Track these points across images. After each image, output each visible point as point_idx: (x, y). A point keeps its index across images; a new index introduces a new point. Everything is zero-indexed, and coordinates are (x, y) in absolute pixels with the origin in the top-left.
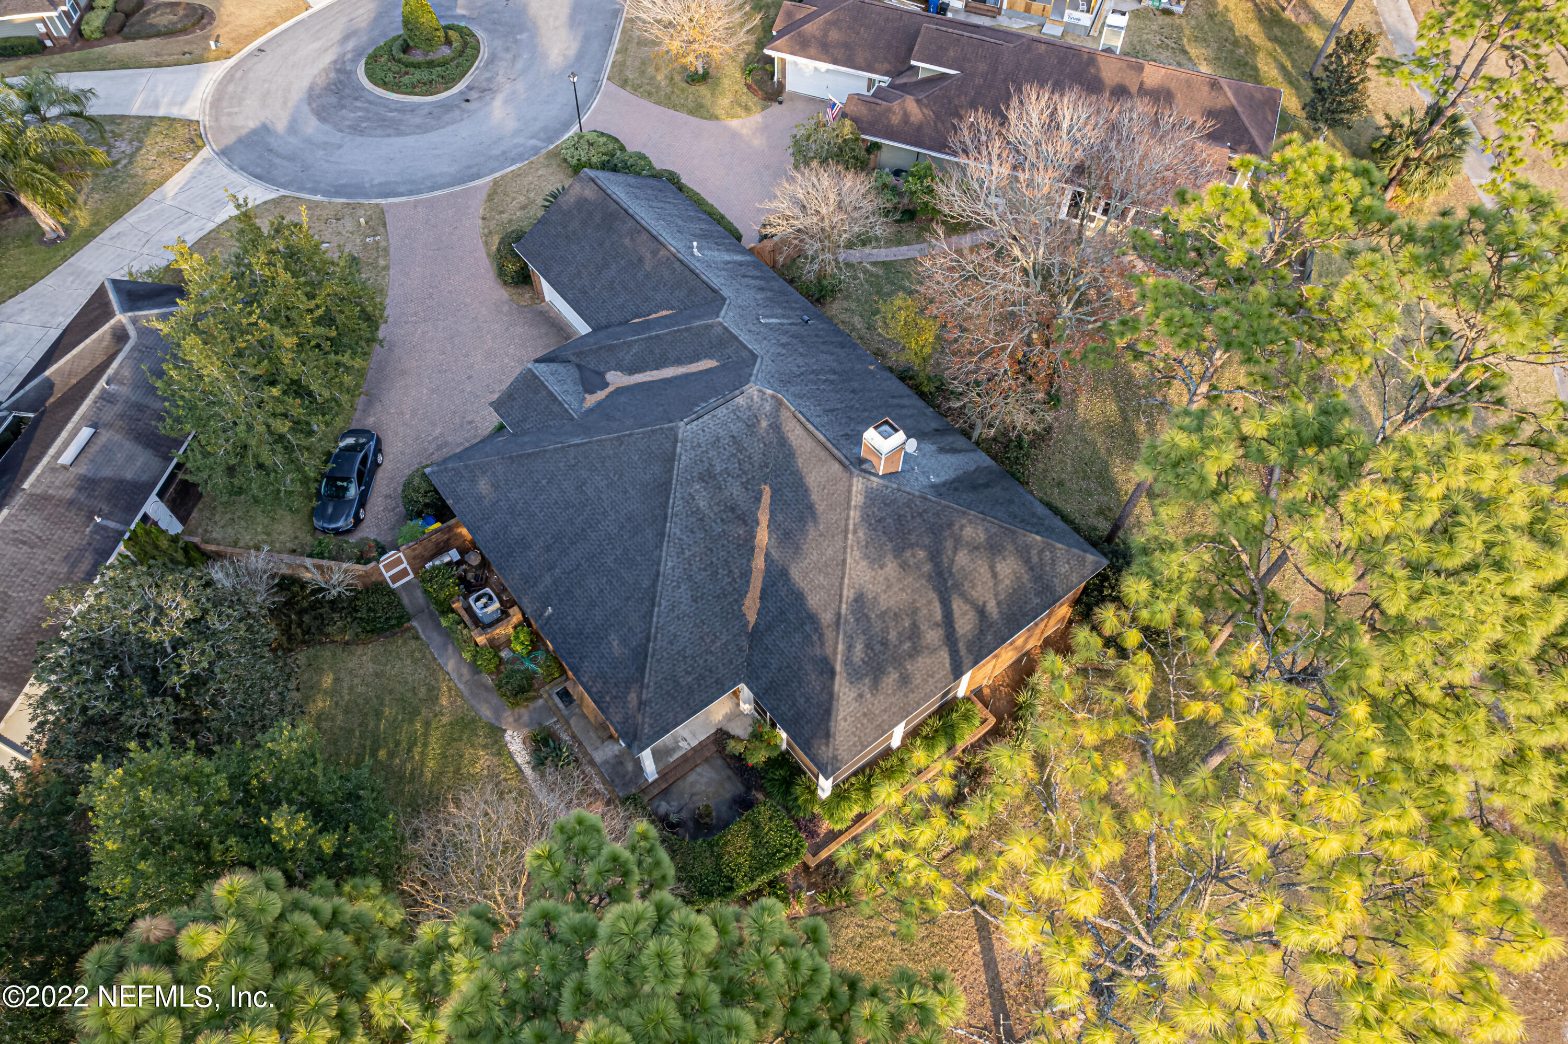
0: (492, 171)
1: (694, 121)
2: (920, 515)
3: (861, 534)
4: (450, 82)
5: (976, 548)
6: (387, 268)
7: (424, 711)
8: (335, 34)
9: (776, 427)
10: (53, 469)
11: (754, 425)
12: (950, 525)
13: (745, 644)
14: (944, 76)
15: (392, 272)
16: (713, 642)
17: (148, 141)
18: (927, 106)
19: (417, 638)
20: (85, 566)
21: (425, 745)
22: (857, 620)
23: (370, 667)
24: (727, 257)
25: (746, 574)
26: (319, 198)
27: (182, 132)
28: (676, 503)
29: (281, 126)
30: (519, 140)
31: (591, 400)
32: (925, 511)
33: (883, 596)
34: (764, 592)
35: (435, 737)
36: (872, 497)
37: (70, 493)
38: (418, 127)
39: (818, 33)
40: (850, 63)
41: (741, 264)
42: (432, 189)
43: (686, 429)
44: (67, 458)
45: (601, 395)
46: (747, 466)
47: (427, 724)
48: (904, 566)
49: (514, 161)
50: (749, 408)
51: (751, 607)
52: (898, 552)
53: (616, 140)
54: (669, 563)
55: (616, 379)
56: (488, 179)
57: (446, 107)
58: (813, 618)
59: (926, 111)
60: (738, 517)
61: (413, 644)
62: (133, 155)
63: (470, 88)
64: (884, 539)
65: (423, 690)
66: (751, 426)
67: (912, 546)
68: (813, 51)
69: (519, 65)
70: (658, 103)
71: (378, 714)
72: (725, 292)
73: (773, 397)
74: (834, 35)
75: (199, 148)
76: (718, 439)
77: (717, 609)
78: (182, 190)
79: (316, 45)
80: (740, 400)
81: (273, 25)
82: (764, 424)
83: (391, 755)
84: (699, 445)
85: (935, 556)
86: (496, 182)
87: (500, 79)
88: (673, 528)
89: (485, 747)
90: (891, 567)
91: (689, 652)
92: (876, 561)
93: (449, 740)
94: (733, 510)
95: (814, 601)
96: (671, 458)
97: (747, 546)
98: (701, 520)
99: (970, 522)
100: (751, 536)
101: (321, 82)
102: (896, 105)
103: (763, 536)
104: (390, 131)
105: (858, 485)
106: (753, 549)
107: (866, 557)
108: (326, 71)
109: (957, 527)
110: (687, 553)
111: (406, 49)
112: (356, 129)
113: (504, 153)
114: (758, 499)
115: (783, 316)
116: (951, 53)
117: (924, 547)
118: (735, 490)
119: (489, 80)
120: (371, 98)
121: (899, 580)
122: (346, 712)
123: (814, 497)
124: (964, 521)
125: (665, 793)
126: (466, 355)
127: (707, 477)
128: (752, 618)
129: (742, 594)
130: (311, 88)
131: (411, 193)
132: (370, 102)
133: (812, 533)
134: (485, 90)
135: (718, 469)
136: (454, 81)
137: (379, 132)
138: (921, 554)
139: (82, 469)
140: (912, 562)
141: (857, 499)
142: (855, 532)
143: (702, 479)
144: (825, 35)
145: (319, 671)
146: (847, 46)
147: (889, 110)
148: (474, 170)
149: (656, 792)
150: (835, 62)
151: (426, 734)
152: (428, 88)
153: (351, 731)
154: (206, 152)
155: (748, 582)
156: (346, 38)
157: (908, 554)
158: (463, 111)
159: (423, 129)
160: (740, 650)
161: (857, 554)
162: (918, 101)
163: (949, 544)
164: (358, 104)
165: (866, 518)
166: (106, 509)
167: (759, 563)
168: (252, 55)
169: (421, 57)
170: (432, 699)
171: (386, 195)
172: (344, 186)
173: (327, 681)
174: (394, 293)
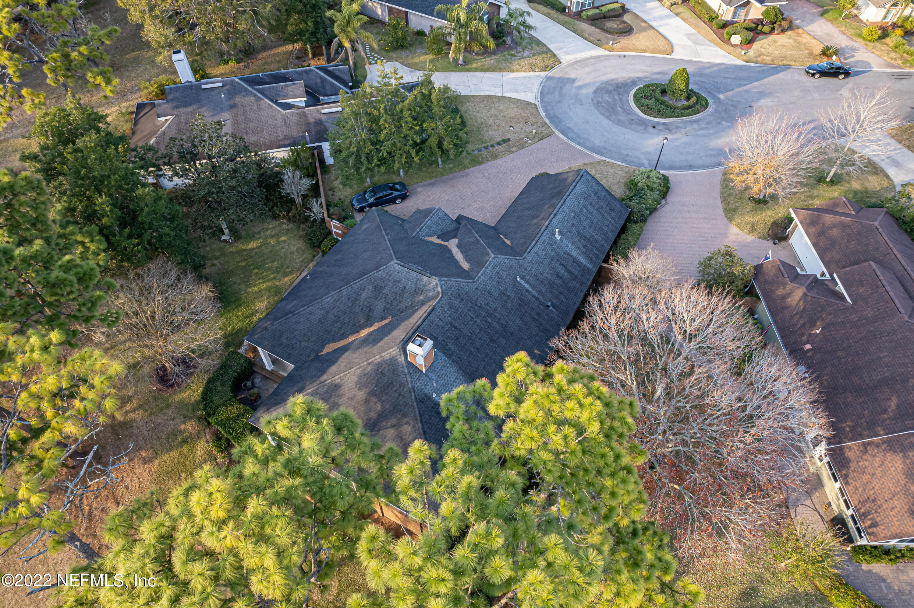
0: (609, 158)
1: (721, 212)
2: (400, 395)
3: (370, 368)
4: (660, 114)
5: (401, 439)
6: (513, 152)
7: (280, 275)
8: (658, 69)
9: (423, 303)
10: (318, 111)
11: (417, 293)
12: (405, 415)
13: (312, 356)
14: (842, 298)
15: (512, 155)
16: (306, 341)
17: (535, 57)
18: (805, 301)
19: (314, 256)
20: (287, 142)
21: (264, 282)
22: (327, 392)
23: (293, 249)
24: (575, 253)
25: (344, 336)
26: (543, 114)
27: (550, 62)
28: (357, 284)
29: (577, 84)
30: (642, 156)
31: (435, 240)
32: (403, 396)
33: (345, 399)
34: (339, 348)
35: (269, 284)
36: (392, 362)
37: (312, 120)
38: (619, 121)
39: (828, 223)
40: (822, 252)
41: (575, 261)
42: (579, 144)
43: (394, 265)
44: (323, 111)
46: (395, 303)
47: (274, 278)
48: (367, 401)
49: (625, 161)
50: (424, 286)
51: (330, 347)
52: (372, 394)
53: (668, 188)
54: (328, 299)
55: (453, 244)
56: (603, 158)
57: (642, 123)
58: (323, 371)
59: (801, 303)
60: (368, 315)
61: (310, 257)
62: (523, 58)
63: (664, 124)
64: (374, 381)
65: (290, 270)
66: (417, 291)
67: (380, 399)
68: (812, 230)
69: (701, 132)
70: (721, 193)
71: (273, 261)
73: (438, 293)
74: (835, 233)
75: (545, 70)
76: (399, 281)
77: (321, 334)
78: (515, 78)
79: (644, 68)
80: (425, 279)
81: (645, 51)
82: (422, 298)
83: (256, 274)
84: (390, 275)
85: (382, 416)
86: (602, 161)
87: (683, 131)
88: (345, 291)
89: (269, 302)
90: (361, 395)
91: (295, 333)
92: (360, 385)
93: (269, 289)
94: (370, 310)
95: (333, 369)
96: (377, 268)
97: (356, 329)
98: (357, 300)
99: (414, 426)
100: (363, 327)
101: (620, 80)
102: (790, 286)
103: (364, 333)
104: (607, 114)
105: (394, 351)
106: (357, 332)
107: (360, 377)
108: (630, 78)
109: (406, 420)
110: (338, 304)
111: (663, 92)
112: (598, 105)
113: (627, 155)
114: (382, 319)
115: (540, 292)
116: (862, 290)
117: (383, 406)
118: (379, 306)
119: (677, 127)
120: (624, 98)
121: (358, 403)
122: (271, 252)
123: (386, 339)
124: (412, 422)
125: (266, 378)
127: (378, 289)
128: (324, 352)
129: (334, 340)
130: (613, 80)
131: (571, 139)
132: (621, 99)
133: (366, 349)
134: (667, 128)
135: (384, 291)
136: (662, 116)
137: (603, 111)
138: (379, 407)
139: (323, 118)
140: (372, 404)
141: (386, 355)
142: (369, 364)
143: (375, 287)
144: (830, 228)
145: (287, 234)
146: (833, 243)
147: (784, 284)
148: (605, 151)
149: (264, 373)
150: (815, 245)
151: (269, 280)
152: (647, 110)
153: (263, 256)
154: (544, 74)
155: (341, 339)
156: (659, 73)
157: (374, 399)
158: (645, 129)
159: (619, 123)
160: (309, 356)
161: (359, 372)
162: (805, 295)
163: (394, 421)
164: (616, 97)
165: (379, 365)
166: (313, 133)
167: (351, 339)
168: (619, 56)
169: (666, 99)
170: (286, 275)
171: (562, 132)
172: (557, 117)
173: (284, 238)
174: (499, 161)
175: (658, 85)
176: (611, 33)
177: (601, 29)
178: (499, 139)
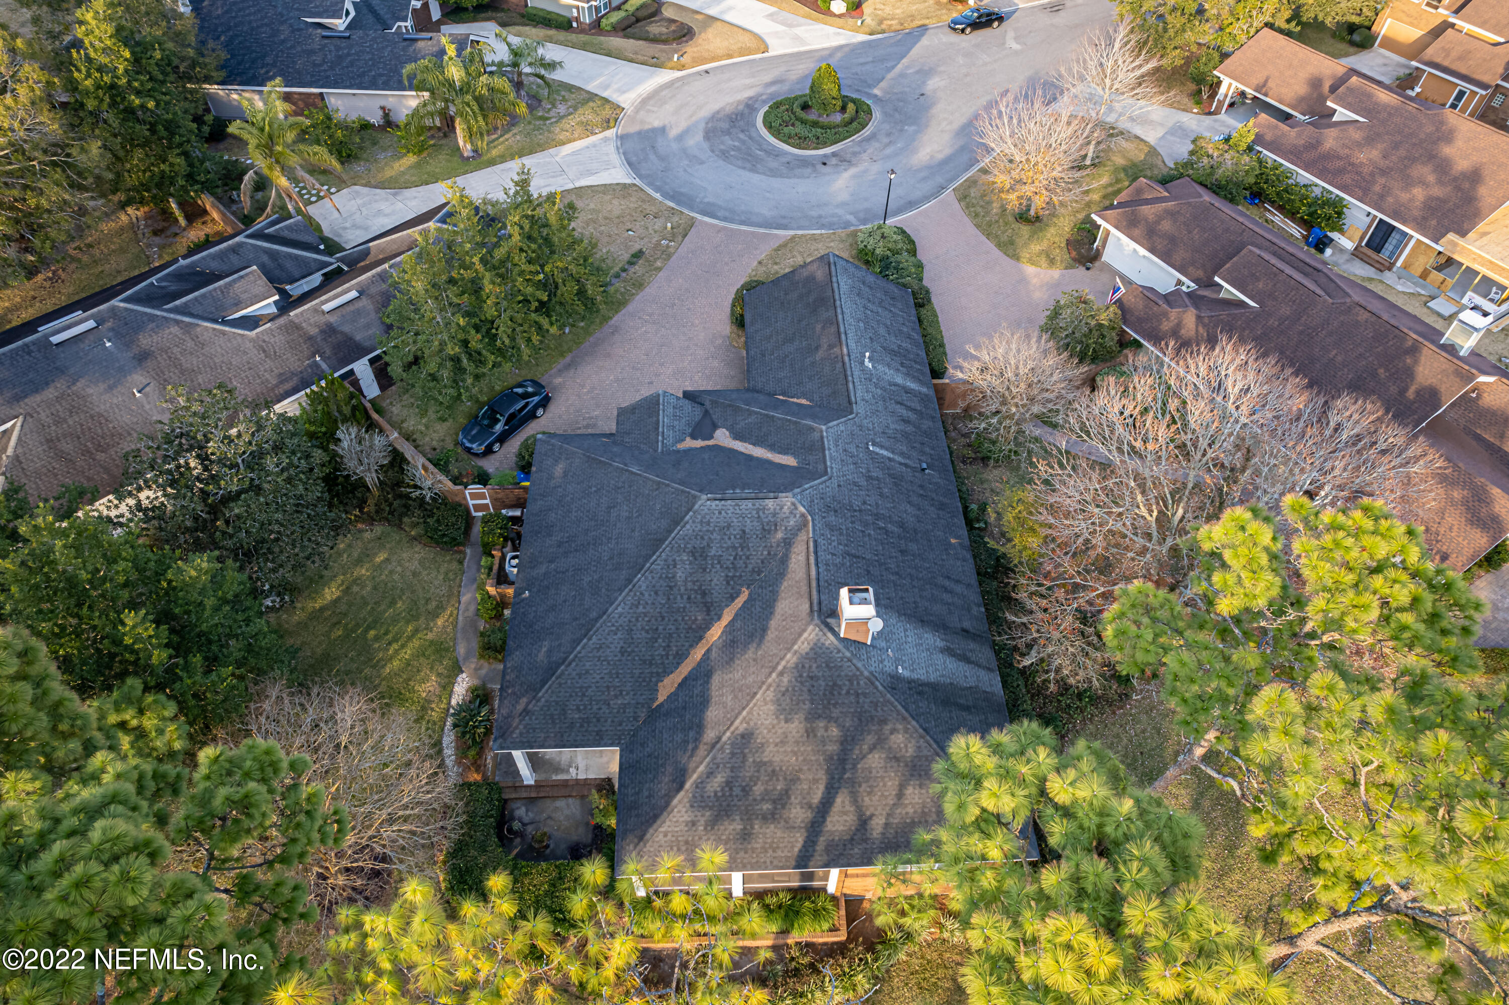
0: (799, 228)
1: (996, 253)
2: (857, 695)
3: (785, 679)
4: (820, 143)
5: (897, 759)
6: (659, 269)
7: (422, 619)
8: (768, 78)
9: (788, 543)
10: (316, 310)
11: (769, 531)
12: (883, 722)
13: (643, 715)
14: (1242, 304)
15: (661, 274)
16: (616, 697)
17: (580, 111)
18: (1204, 326)
19: (461, 562)
20: (288, 386)
21: (403, 646)
22: (733, 754)
23: (414, 565)
24: (899, 380)
25: (681, 657)
26: (657, 196)
27: (607, 112)
28: (657, 562)
29: (673, 133)
30: (840, 211)
31: (689, 443)
32: (865, 695)
33: (771, 748)
34: (685, 679)
35: (416, 643)
36: (817, 652)
37: (314, 331)
38: (771, 170)
39: (1151, 218)
40: (1166, 257)
41: (907, 391)
42: (742, 223)
43: (705, 503)
44: (327, 307)
45: (699, 443)
46: (740, 563)
47: (416, 631)
48: (810, 733)
49: (822, 227)
50: (775, 514)
51: (667, 687)
52: (812, 717)
53: (912, 242)
54: (620, 609)
55: (722, 437)
56: (791, 233)
57: (805, 163)
58: (699, 728)
59: (1201, 329)
60: (705, 604)
61: (455, 565)
62: (562, 117)
63: (834, 154)
64: (806, 696)
65: (434, 604)
66: (767, 530)
67: (830, 719)
68: (1136, 232)
69: (888, 151)
70: (978, 226)
71: (393, 603)
72: (860, 408)
73: (803, 515)
74: (1166, 226)
75: (609, 128)
76: (729, 526)
77: (637, 672)
78: (573, 154)
79: (748, 81)
80: (770, 504)
81: (730, 56)
82: (780, 535)
83: (377, 638)
84: (708, 523)
85: (848, 742)
86: (793, 238)
87: (865, 156)
88: (642, 582)
89: (439, 675)
90: (796, 727)
91: (589, 692)
92: (785, 713)
93: (421, 653)
94: (704, 594)
95: (713, 714)
96: (677, 521)
97: (697, 634)
98: (671, 588)
99: (906, 730)
100: (707, 626)
101: (729, 109)
102: (1174, 313)
103: (716, 633)
104: (748, 165)
105: (811, 634)
106: (701, 638)
107: (778, 702)
108: (739, 102)
109: (888, 728)
110: (641, 608)
111: (805, 107)
112: (724, 155)
113: (820, 217)
114: (733, 598)
115: (902, 454)
116: (1261, 285)
117: (841, 727)
118: (716, 580)
119: (855, 154)
120: (754, 135)
121: (797, 743)
122: (375, 588)
123: (773, 623)
124: (899, 726)
125: (531, 800)
126: (662, 365)
127: (699, 554)
128: (661, 697)
129: (667, 672)
130: (718, 112)
131: (725, 219)
132: (750, 138)
133: (750, 654)
134: (844, 160)
135: (713, 552)
136: (825, 144)
137: (740, 163)
138: (835, 731)
139: (332, 319)
140: (820, 733)
141: (803, 645)
142: (781, 674)
143: (693, 553)
144: (1158, 222)
145: (382, 547)
146: (1172, 240)
147: (1165, 315)
148: (785, 221)
149: (524, 795)
150: (1152, 250)
151: (410, 638)
152: (801, 142)
153: (366, 604)
154: (611, 133)
155: (679, 664)
156: (773, 83)
157: (821, 724)
158: (815, 171)
159: (774, 173)
160: (636, 718)
161: (770, 695)
162: (1199, 318)
163: (870, 739)
164: (742, 136)
165: (799, 667)
166: (328, 352)
167: (698, 653)
168: (699, 73)
169: (812, 116)
170: (434, 615)
171: (705, 213)
172: (681, 194)
173: (380, 557)
174: (650, 291)
175: (790, 101)
176: (665, 42)
177: (646, 39)
178: (626, 256)
